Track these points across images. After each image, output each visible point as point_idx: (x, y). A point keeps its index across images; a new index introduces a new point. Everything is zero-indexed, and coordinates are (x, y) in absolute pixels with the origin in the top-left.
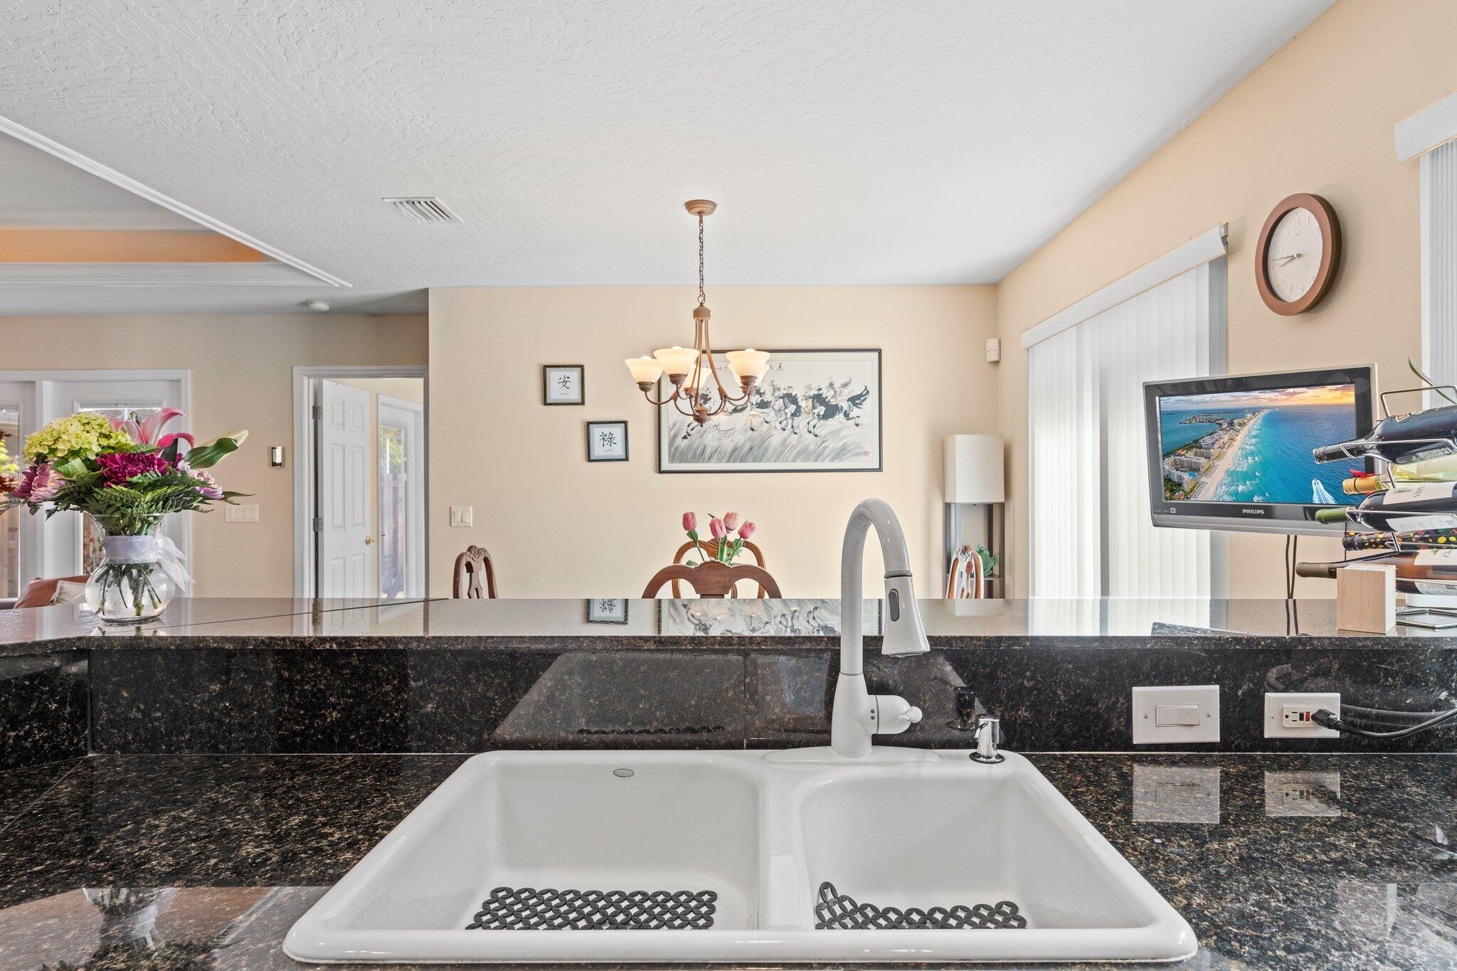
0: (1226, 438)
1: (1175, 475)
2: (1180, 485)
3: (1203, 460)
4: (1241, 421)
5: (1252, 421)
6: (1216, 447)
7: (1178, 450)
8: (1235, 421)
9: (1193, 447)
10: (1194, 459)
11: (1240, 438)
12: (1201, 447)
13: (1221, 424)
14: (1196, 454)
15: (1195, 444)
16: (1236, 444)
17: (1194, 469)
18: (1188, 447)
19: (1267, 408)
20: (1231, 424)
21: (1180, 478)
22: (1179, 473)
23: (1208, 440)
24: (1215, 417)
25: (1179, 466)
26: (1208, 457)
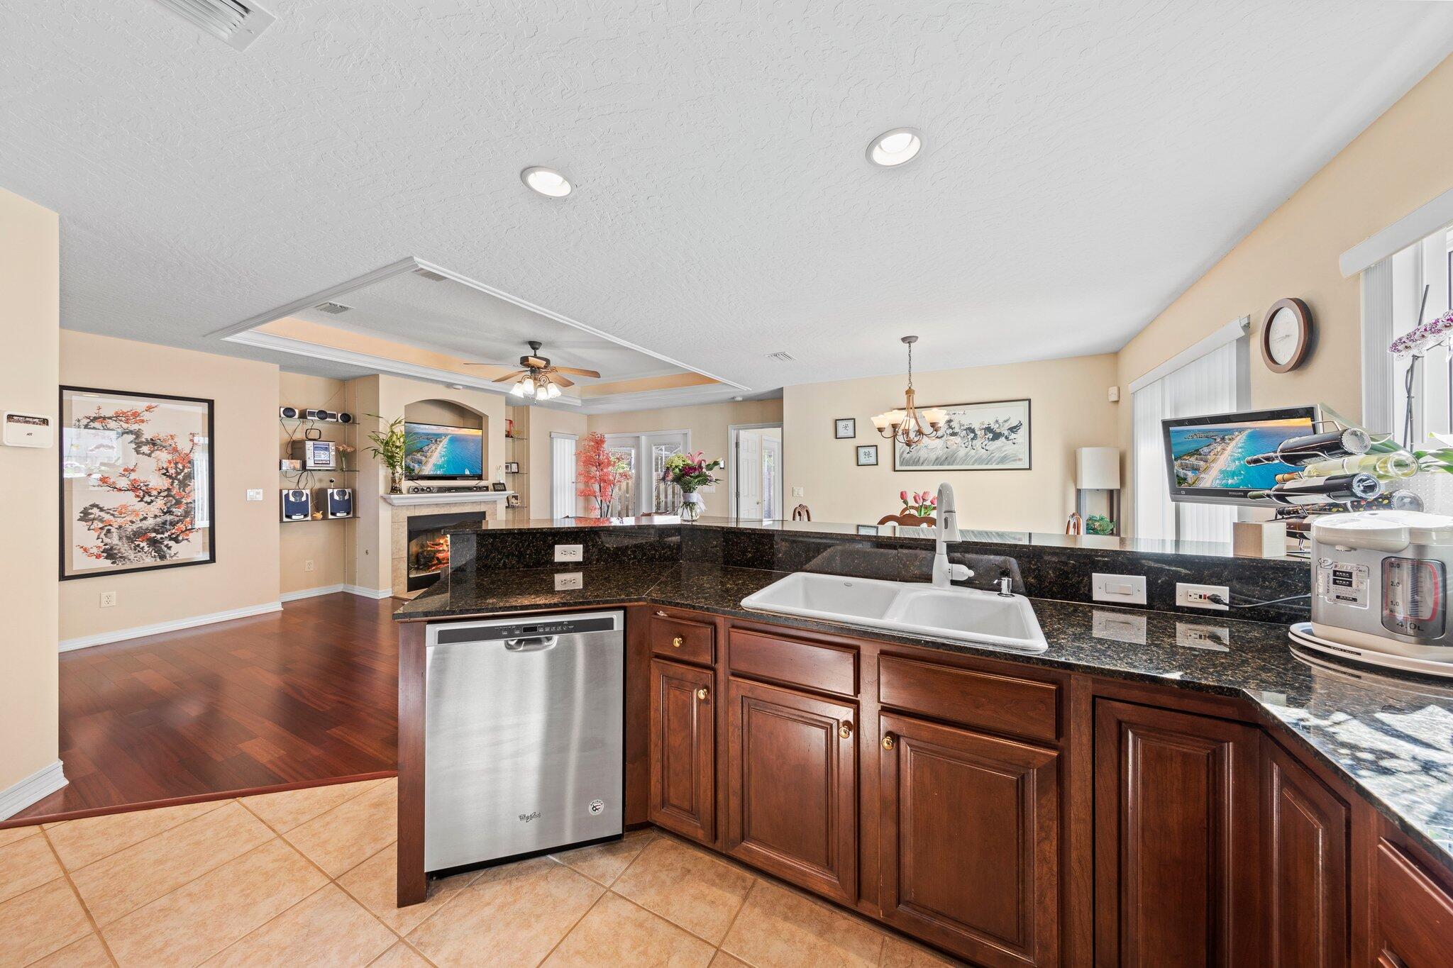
0: (1219, 448)
1: (1182, 473)
2: (1185, 479)
3: (1202, 463)
4: (1230, 437)
5: (1239, 437)
6: (1212, 454)
7: (1184, 455)
8: (1226, 437)
9: (1195, 454)
10: (1196, 462)
11: (1230, 448)
12: (1200, 454)
13: (1215, 439)
14: (1197, 459)
15: (1196, 452)
16: (1227, 453)
17: (1195, 469)
18: (1191, 454)
19: (1251, 428)
20: (1223, 439)
21: (1186, 475)
22: (1184, 471)
23: (1206, 450)
24: (1211, 434)
25: (1185, 467)
26: (1206, 461)
